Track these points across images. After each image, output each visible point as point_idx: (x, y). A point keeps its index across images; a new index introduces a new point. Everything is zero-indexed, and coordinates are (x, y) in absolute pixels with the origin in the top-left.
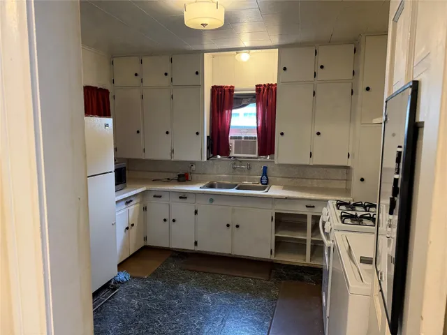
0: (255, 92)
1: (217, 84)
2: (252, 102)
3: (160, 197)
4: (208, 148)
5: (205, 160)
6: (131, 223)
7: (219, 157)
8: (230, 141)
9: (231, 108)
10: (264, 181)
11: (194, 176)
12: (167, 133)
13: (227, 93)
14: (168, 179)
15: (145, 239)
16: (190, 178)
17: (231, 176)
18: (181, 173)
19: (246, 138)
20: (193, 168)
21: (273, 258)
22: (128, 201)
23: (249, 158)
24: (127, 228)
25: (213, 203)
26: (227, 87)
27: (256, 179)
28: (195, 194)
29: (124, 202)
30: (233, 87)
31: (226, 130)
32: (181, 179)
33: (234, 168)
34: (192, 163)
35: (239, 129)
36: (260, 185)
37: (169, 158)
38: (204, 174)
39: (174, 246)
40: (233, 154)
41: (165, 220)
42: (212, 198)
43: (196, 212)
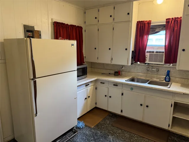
0: (165, 23)
1: (140, 20)
2: (162, 30)
3: (104, 83)
4: (132, 58)
5: (130, 64)
6: (88, 96)
7: (139, 63)
8: (146, 54)
9: (148, 34)
10: (167, 80)
11: (123, 73)
12: (110, 49)
13: (147, 25)
14: (110, 73)
15: (96, 104)
16: (121, 74)
17: (145, 75)
18: (116, 71)
19: (157, 52)
20: (123, 68)
21: (170, 129)
22: (87, 85)
23: (157, 64)
24: (86, 98)
25: (133, 91)
26: (146, 21)
27: (162, 77)
28: (122, 84)
29: (84, 85)
30: (150, 21)
31: (145, 47)
32: (116, 74)
33: (148, 70)
34: (123, 66)
35: (153, 47)
36: (164, 81)
37: (110, 63)
38: (129, 72)
39: (110, 110)
40: (147, 62)
41: (106, 96)
42: (132, 88)
43: (122, 94)
